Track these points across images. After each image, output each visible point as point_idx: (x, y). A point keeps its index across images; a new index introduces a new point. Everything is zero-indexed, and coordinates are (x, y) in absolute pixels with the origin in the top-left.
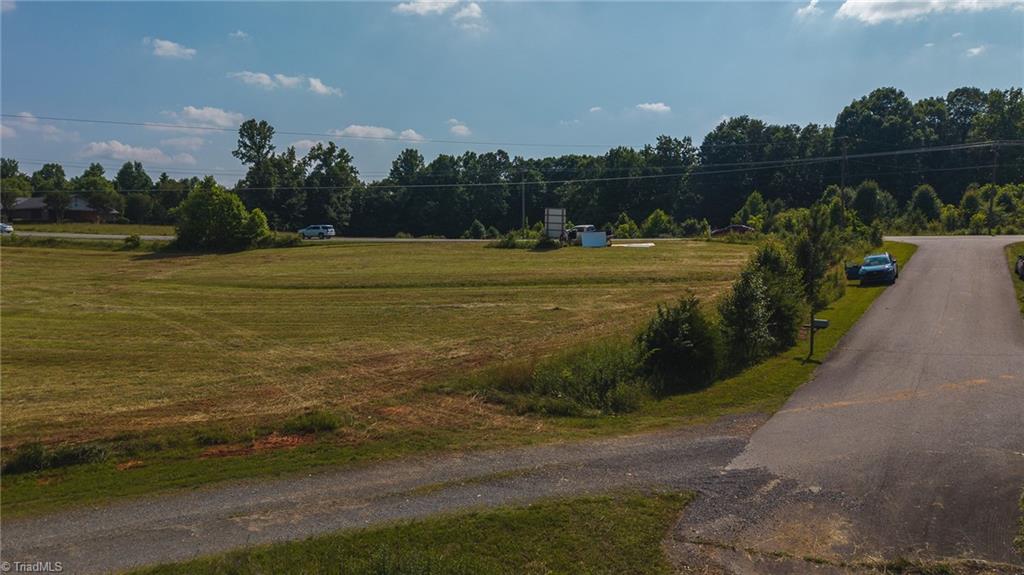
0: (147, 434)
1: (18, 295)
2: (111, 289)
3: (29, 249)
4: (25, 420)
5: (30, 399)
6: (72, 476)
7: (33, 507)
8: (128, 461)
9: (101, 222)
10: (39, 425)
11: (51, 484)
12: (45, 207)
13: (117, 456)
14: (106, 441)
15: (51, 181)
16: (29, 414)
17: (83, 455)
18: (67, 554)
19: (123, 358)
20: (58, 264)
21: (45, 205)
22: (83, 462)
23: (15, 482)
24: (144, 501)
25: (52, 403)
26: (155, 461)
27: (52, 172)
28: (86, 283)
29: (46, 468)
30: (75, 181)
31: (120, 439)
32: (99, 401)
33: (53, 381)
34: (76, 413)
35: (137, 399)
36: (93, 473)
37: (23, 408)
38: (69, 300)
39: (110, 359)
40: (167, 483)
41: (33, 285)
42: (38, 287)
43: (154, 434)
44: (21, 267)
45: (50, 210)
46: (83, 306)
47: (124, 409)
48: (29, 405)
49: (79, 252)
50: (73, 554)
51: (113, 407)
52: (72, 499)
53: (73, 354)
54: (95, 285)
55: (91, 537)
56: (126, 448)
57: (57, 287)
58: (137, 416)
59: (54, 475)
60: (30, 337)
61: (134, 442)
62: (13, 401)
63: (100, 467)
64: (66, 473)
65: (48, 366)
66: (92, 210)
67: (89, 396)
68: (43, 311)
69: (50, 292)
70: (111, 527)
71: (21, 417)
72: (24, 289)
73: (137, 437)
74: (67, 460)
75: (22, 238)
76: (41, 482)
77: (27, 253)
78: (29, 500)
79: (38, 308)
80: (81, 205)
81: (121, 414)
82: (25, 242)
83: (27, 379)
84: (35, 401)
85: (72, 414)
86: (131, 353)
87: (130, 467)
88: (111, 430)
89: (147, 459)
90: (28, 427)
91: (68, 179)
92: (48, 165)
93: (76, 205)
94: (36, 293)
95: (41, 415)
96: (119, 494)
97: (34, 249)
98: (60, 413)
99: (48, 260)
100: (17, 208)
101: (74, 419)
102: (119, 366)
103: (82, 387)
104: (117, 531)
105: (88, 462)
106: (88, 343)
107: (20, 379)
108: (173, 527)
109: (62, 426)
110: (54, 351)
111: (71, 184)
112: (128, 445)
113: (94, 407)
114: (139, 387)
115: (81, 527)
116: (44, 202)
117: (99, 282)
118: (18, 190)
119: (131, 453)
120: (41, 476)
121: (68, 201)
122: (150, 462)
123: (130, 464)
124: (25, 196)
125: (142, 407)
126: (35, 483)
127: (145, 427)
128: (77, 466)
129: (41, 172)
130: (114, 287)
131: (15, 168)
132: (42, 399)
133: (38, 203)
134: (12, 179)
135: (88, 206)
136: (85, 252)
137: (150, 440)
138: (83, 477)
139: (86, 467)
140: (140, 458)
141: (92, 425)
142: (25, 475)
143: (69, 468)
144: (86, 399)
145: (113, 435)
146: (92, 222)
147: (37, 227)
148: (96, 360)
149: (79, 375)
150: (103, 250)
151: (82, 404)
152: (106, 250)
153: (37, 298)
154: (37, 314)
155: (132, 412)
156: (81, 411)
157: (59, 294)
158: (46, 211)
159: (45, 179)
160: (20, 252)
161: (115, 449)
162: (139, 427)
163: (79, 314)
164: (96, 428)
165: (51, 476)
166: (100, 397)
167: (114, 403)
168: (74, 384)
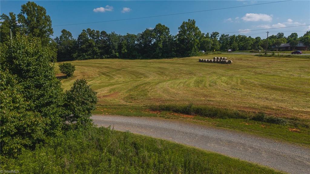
0: (303, 120)
1: (276, 71)
2: (306, 71)
3: (282, 58)
4: (263, 105)
5: (267, 99)
6: (272, 127)
7: (256, 133)
8: (293, 128)
9: (307, 50)
10: (267, 107)
11: (264, 128)
12: (290, 46)
13: (290, 125)
14: (287, 118)
15: (293, 38)
16: (265, 103)
17: (277, 121)
18: (261, 154)
19: (302, 92)
20: (290, 63)
21: (290, 45)
22: (277, 123)
23: (254, 123)
24: (295, 146)
25: (273, 102)
26: (305, 132)
27: (294, 35)
28: (297, 68)
29: (264, 121)
30: (301, 38)
31: (293, 119)
32: (289, 104)
33: (276, 95)
34: (280, 107)
35: (304, 107)
36: (280, 128)
37: (264, 101)
38: (290, 73)
39: (297, 91)
40: (307, 142)
41: (281, 68)
42: (282, 69)
43: (307, 121)
44: (279, 63)
45: (291, 47)
46: (294, 75)
47: (297, 109)
48: (266, 101)
49: (297, 59)
50: (263, 155)
51: (293, 107)
52: (269, 135)
53: (285, 88)
54: (300, 69)
55: (271, 151)
56: (294, 123)
57: (288, 69)
58: (302, 113)
59: (267, 125)
60: (274, 82)
61: (298, 122)
62: (262, 99)
63: (283, 127)
64: (270, 126)
65: (276, 91)
66: (304, 46)
67: (286, 102)
68: (281, 75)
69: (285, 71)
70: (279, 151)
71: (262, 104)
72: (278, 69)
73: (299, 121)
74: (272, 121)
75: (281, 55)
76: (262, 126)
77: (282, 59)
78: (256, 130)
79: (280, 75)
80: (301, 45)
81: (295, 111)
82: (282, 56)
83: (269, 94)
84: (268, 100)
85: (278, 106)
86: (306, 91)
87: (294, 131)
88: (290, 115)
89: (302, 130)
90: (263, 107)
91: (298, 37)
92: (293, 34)
93: (300, 45)
94: (281, 71)
95: (268, 105)
96: (286, 139)
97: (284, 58)
98: (275, 105)
99: (287, 62)
100: (281, 47)
101: (279, 108)
102: (300, 94)
103: (285, 99)
104: (281, 153)
105: (279, 124)
106: (292, 85)
107: (267, 93)
108: (305, 162)
109: (274, 110)
110: (280, 87)
111: (299, 39)
112: (295, 122)
113: (286, 106)
114: (306, 103)
115: (269, 146)
116: (290, 44)
117: (302, 68)
118: (282, 42)
119: (296, 126)
120: (263, 124)
121: (297, 44)
122: (302, 131)
123: (294, 130)
124: (284, 43)
125: (305, 110)
126: (260, 125)
127: (304, 118)
128: (275, 124)
129: (290, 36)
130: (307, 70)
131: (283, 35)
132: (271, 100)
133: (288, 45)
134: (282, 39)
135: (304, 45)
136: (299, 59)
137: (305, 123)
138: (276, 129)
139: (278, 125)
140: (299, 129)
141: (284, 112)
142: (258, 122)
143: (272, 124)
144: (285, 103)
145: (291, 117)
146: (304, 50)
147: (286, 52)
148: (293, 91)
149: (285, 95)
150: (306, 59)
151: (283, 104)
152: (307, 59)
153: (281, 72)
154: (280, 76)
155: (300, 111)
156: (282, 106)
157: (288, 71)
158: (290, 47)
159: (291, 38)
160: (279, 59)
161: (290, 122)
162: (301, 117)
163: (292, 77)
164: (285, 113)
165: (266, 125)
166: (290, 103)
167: (294, 106)
168: (282, 97)
